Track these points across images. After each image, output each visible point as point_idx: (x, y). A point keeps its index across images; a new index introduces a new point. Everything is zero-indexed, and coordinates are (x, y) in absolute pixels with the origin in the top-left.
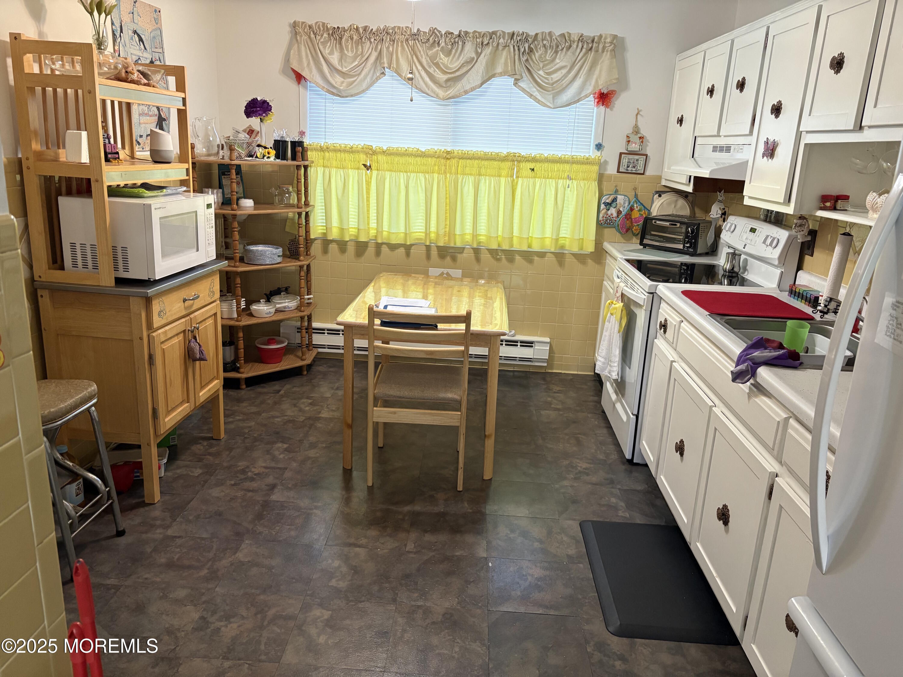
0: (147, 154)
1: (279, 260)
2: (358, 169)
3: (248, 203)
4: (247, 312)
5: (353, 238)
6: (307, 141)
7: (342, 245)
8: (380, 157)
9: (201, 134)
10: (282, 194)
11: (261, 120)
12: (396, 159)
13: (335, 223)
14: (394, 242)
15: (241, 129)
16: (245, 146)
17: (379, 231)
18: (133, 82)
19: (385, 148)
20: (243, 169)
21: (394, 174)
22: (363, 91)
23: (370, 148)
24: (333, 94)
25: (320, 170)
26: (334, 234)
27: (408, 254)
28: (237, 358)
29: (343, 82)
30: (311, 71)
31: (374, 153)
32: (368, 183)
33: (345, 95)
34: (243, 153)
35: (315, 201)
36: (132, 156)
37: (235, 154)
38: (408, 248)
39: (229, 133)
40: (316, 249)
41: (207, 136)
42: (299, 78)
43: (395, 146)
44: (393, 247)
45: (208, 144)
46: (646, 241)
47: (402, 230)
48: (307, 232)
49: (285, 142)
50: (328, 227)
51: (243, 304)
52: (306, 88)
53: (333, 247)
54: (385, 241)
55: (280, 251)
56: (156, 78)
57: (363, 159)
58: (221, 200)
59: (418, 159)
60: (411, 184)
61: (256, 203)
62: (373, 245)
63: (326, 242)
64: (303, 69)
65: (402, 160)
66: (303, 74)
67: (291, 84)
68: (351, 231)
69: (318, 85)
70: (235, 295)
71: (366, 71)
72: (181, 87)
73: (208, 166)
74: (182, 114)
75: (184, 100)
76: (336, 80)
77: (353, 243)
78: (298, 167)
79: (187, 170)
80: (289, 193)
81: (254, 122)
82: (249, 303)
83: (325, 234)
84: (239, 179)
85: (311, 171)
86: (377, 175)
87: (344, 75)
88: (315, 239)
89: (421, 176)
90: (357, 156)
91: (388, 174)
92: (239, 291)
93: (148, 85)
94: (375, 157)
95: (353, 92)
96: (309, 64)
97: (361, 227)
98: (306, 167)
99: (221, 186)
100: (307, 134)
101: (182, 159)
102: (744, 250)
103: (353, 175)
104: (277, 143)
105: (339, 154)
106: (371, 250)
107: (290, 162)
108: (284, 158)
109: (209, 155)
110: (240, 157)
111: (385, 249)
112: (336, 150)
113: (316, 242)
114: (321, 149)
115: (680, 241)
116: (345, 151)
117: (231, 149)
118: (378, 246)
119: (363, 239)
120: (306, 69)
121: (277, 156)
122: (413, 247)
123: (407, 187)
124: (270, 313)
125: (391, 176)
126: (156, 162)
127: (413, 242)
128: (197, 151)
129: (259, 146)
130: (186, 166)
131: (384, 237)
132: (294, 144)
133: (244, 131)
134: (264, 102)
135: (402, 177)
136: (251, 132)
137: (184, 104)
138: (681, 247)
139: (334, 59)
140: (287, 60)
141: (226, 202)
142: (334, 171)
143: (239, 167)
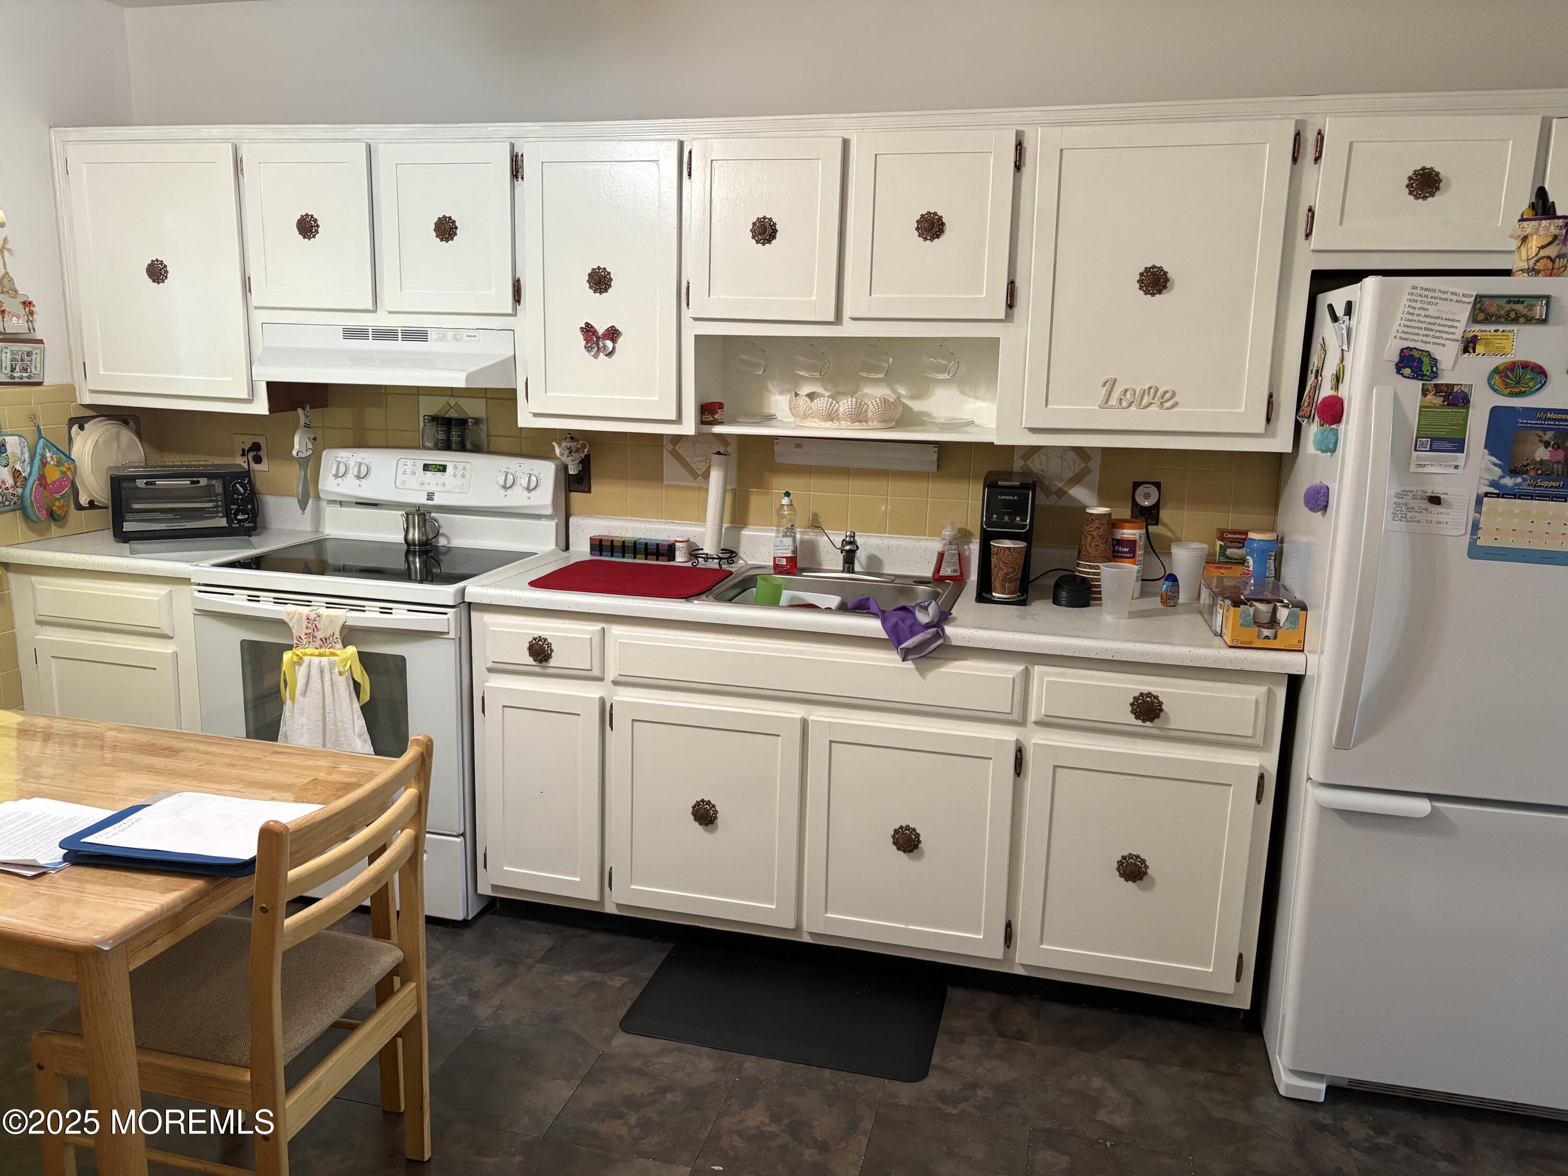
46: (128, 527)
102: (430, 502)
115: (217, 512)
138: (223, 522)
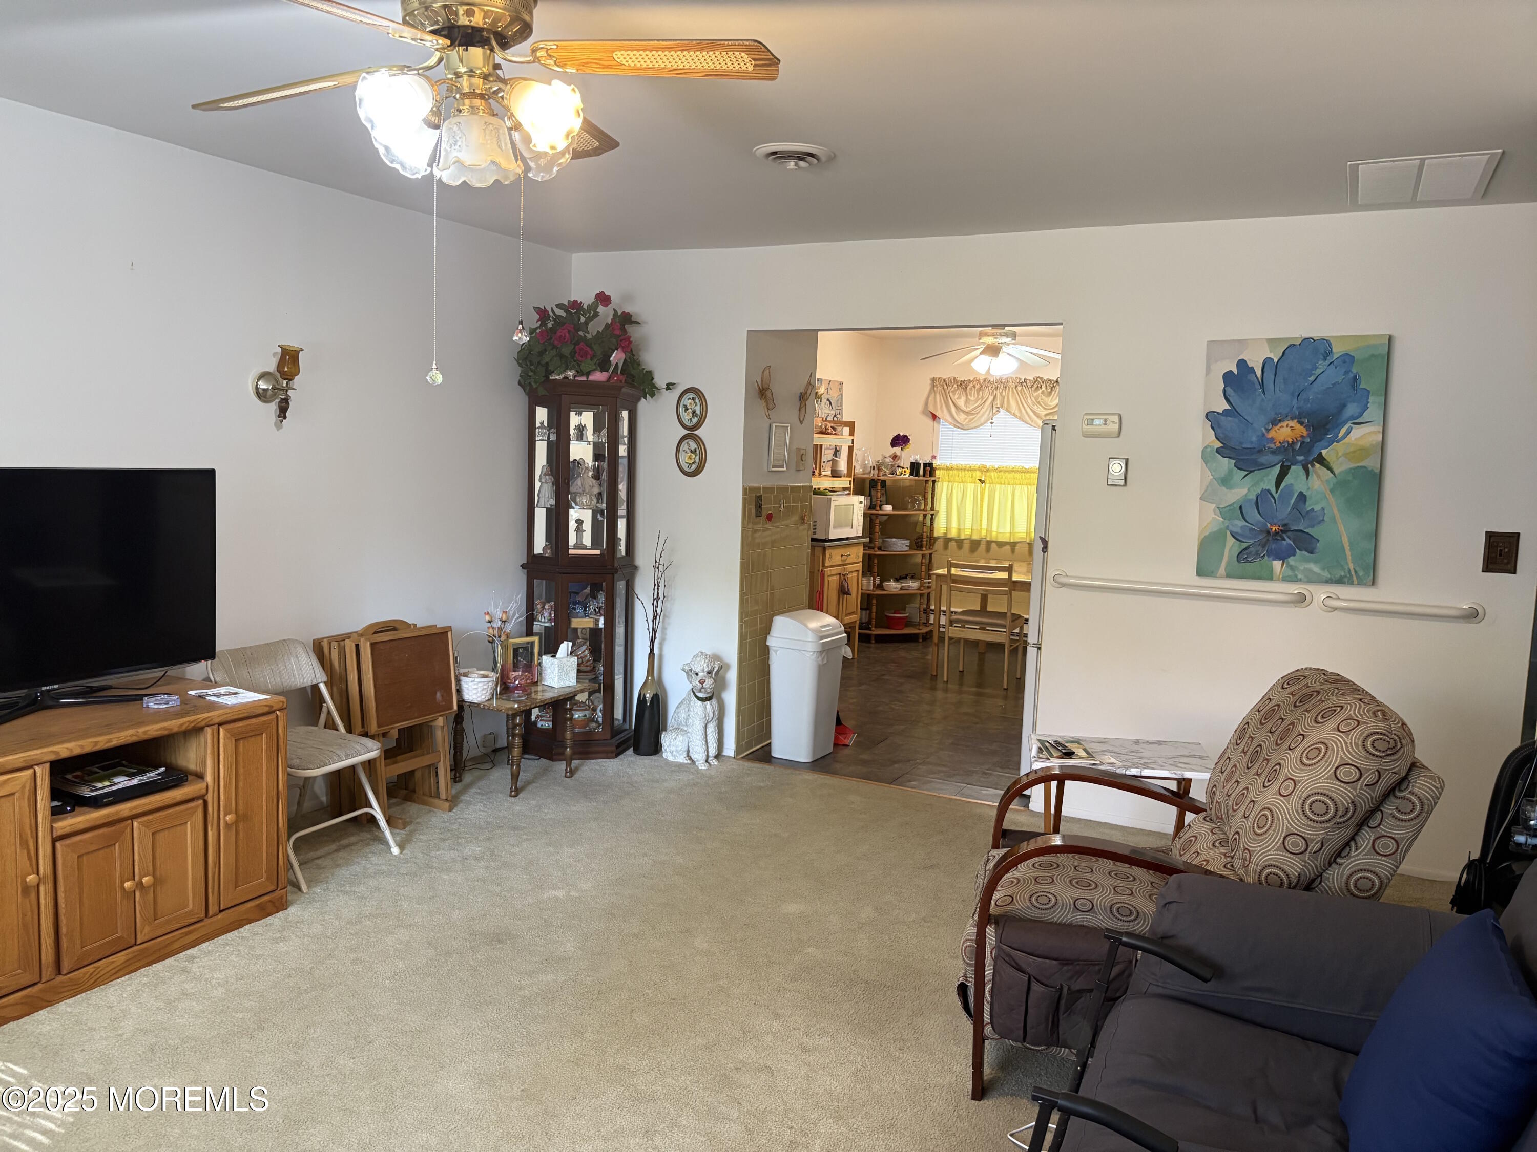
0: (829, 473)
1: (907, 548)
2: (975, 483)
3: (888, 508)
4: (880, 586)
5: (968, 537)
6: (936, 463)
7: (959, 542)
8: (992, 474)
9: (860, 459)
10: (913, 501)
11: (902, 449)
12: (1006, 475)
13: (954, 525)
14: (1000, 540)
15: (887, 455)
16: (889, 467)
17: (989, 531)
18: (828, 434)
19: (996, 467)
20: (888, 484)
21: (1002, 486)
22: (982, 425)
23: (985, 466)
24: (958, 427)
25: (945, 484)
26: (953, 534)
27: (1013, 551)
28: (869, 622)
29: (966, 419)
30: (942, 412)
31: (988, 470)
32: (982, 494)
33: (966, 427)
34: (888, 472)
35: (939, 508)
36: (820, 474)
37: (882, 473)
38: (1013, 545)
39: (880, 458)
40: (939, 545)
41: (864, 460)
42: (934, 417)
43: (1005, 465)
44: (1001, 544)
45: (864, 466)
47: (1008, 530)
48: (932, 530)
49: (918, 464)
50: (948, 529)
51: (878, 581)
52: (939, 423)
53: (952, 544)
54: (994, 539)
55: (907, 542)
56: (839, 429)
57: (978, 475)
58: (869, 504)
59: (1023, 474)
60: (1017, 493)
61: (894, 509)
62: (985, 543)
63: (947, 540)
64: (937, 410)
65: (1010, 475)
66: (937, 414)
67: (928, 421)
68: (966, 533)
69: (946, 421)
70: (872, 575)
71: (983, 410)
72: (852, 433)
73: (863, 480)
74: (851, 449)
75: (853, 440)
76: (961, 418)
77: (968, 542)
78: (927, 481)
79: (850, 481)
80: (919, 500)
81: (897, 450)
82: (882, 581)
83: (946, 534)
84: (884, 492)
85: (938, 486)
86: (989, 487)
87: (967, 413)
88: (938, 538)
89: (1025, 487)
90: (974, 473)
91: (998, 487)
92: (875, 569)
93: (835, 434)
94: (988, 474)
95: (973, 426)
96: (941, 406)
97: (974, 528)
98: (934, 482)
99: (870, 495)
100: (938, 458)
101: (849, 475)
103: (970, 487)
104: (912, 464)
105: (960, 472)
106: (983, 547)
107: (921, 478)
108: (917, 475)
109: (864, 474)
110: (885, 475)
111: (994, 546)
112: (958, 469)
113: (939, 540)
114: (948, 469)
116: (965, 470)
117: (879, 469)
118: (989, 543)
119: (975, 537)
120: (939, 410)
121: (911, 474)
122: (1018, 545)
123: (1013, 495)
124: (897, 588)
125: (1000, 489)
126: (833, 477)
127: (1016, 540)
128: (856, 471)
129: (898, 467)
130: (850, 479)
131: (994, 536)
132: (925, 465)
133: (890, 457)
134: (905, 436)
135: (1010, 489)
136: (895, 457)
137: (853, 443)
139: (961, 403)
140: (926, 404)
141: (871, 507)
142: (955, 485)
143: (884, 482)
